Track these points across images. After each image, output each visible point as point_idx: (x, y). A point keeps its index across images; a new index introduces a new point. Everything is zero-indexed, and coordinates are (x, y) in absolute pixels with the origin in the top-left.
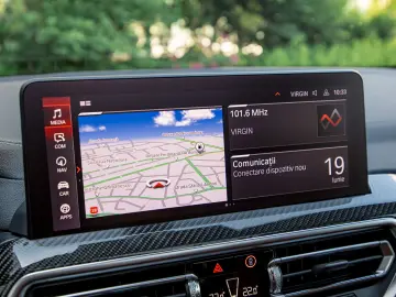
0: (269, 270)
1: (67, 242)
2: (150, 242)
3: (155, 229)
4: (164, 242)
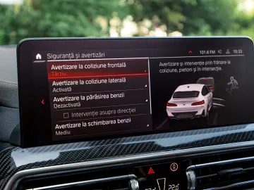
0: (187, 173)
1: (53, 150)
2: (104, 152)
3: (108, 143)
4: (114, 152)
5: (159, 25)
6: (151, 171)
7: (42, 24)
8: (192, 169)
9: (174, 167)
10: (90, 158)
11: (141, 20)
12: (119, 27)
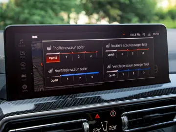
0: (122, 118)
1: (25, 102)
3: (67, 98)
4: (72, 103)
5: (103, 17)
6: (97, 116)
7: (23, 17)
8: (126, 115)
9: (113, 114)
10: (55, 108)
11: (92, 14)
12: (76, 19)
